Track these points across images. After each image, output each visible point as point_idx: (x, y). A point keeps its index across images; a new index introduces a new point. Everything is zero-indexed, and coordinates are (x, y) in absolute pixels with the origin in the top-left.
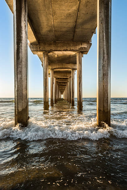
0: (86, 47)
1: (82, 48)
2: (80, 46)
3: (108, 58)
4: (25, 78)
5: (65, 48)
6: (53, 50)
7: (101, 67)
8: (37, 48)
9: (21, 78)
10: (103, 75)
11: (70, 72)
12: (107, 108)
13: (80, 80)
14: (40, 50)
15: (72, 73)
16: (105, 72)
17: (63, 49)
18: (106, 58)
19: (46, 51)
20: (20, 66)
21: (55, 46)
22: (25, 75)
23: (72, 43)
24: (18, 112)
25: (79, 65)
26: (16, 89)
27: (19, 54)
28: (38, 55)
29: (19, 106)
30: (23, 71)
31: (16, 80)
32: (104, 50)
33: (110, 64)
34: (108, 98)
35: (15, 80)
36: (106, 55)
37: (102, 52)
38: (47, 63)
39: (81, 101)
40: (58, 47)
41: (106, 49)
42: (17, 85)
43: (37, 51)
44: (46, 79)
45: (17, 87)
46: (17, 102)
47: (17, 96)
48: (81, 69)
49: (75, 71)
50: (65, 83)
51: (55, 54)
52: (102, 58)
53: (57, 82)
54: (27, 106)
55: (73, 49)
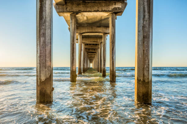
0: (120, 7)
1: (115, 9)
2: (114, 6)
3: (150, 17)
4: (49, 41)
5: (96, 8)
6: (82, 10)
7: (141, 28)
8: (63, 9)
9: (44, 42)
10: (144, 37)
11: (101, 37)
12: (148, 77)
13: (114, 46)
14: (67, 11)
15: (104, 38)
16: (145, 34)
17: (94, 10)
18: (147, 17)
19: (74, 12)
20: (43, 27)
21: (84, 6)
22: (50, 38)
23: (104, 3)
24: (40, 82)
25: (112, 28)
26: (39, 55)
27: (42, 13)
28: (64, 17)
29: (41, 74)
30: (47, 33)
31: (39, 43)
32: (144, 8)
33: (151, 25)
34: (149, 65)
35: (37, 44)
36: (147, 14)
37: (142, 10)
38: (75, 27)
39: (115, 70)
40: (87, 7)
41: (147, 6)
42: (40, 49)
43: (63, 12)
44: (74, 44)
45: (39, 52)
46: (39, 70)
47: (39, 63)
48: (115, 32)
49: (107, 36)
50: (94, 49)
51: (84, 15)
52: (142, 16)
53: (86, 49)
54: (51, 75)
55: (106, 9)
